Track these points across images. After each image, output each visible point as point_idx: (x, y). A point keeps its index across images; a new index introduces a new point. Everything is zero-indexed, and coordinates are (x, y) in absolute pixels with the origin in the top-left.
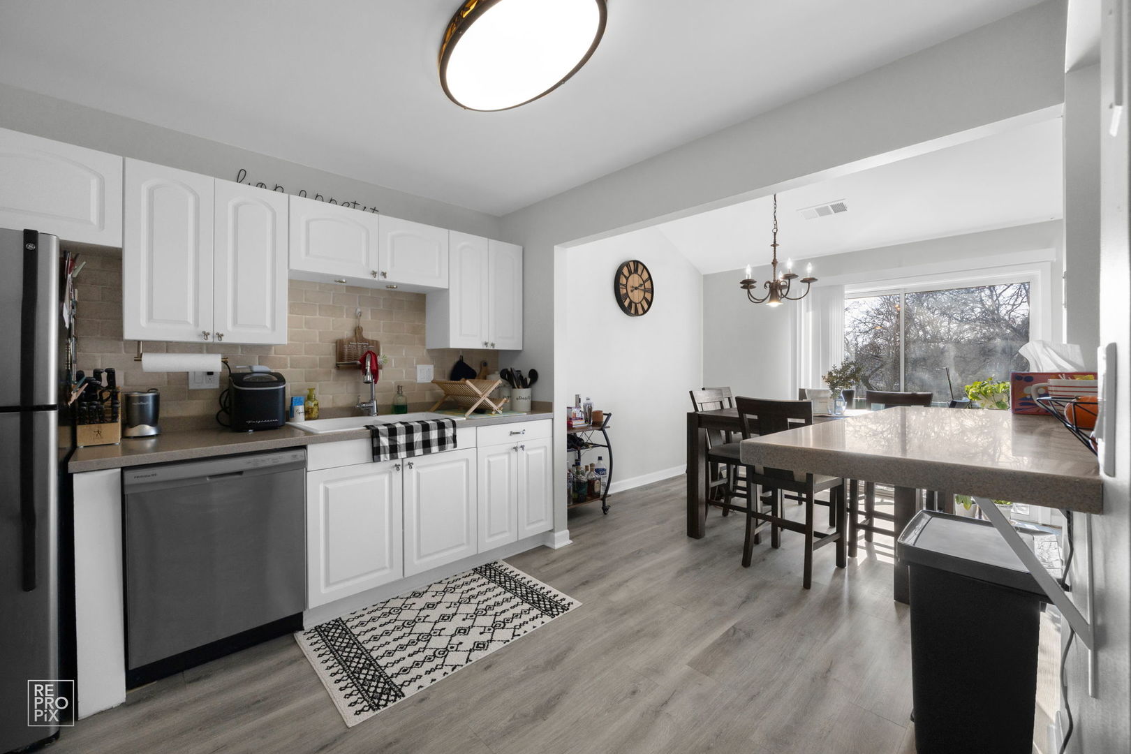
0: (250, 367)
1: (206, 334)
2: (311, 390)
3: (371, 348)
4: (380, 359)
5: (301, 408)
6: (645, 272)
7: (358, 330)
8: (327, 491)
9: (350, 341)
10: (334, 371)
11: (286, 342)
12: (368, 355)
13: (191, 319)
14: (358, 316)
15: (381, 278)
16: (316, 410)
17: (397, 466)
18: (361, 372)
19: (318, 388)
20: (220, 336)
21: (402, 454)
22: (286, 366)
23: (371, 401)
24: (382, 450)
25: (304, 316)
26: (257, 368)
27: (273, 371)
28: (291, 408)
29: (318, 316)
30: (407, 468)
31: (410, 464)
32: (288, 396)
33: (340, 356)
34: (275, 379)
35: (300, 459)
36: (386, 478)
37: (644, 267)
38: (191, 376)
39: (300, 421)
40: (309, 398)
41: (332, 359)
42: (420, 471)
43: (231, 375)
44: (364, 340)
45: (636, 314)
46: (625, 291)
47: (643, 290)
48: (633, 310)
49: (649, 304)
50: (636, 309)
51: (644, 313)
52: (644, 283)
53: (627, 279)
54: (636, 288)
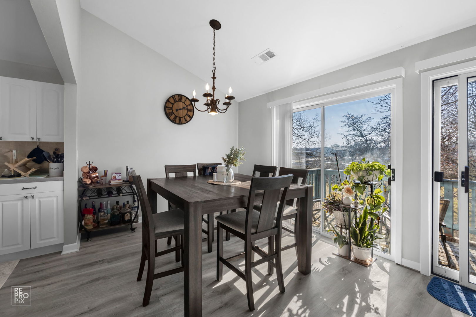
6: (187, 100)
37: (186, 98)
45: (180, 123)
46: (171, 111)
47: (186, 111)
48: (177, 121)
49: (191, 118)
50: (180, 120)
51: (186, 123)
52: (187, 106)
53: (173, 104)
54: (180, 109)
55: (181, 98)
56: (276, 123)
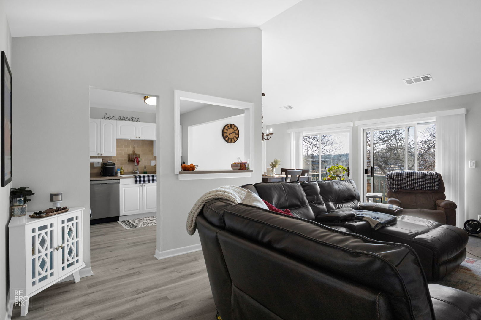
0: (108, 162)
1: (99, 154)
2: (122, 167)
3: (138, 156)
4: (139, 159)
5: (119, 172)
6: (235, 127)
7: (134, 152)
8: (124, 190)
9: (131, 155)
10: (128, 162)
11: (115, 155)
12: (136, 158)
13: (96, 151)
14: (134, 148)
15: (139, 139)
16: (123, 172)
17: (141, 185)
18: (134, 163)
19: (123, 167)
20: (102, 154)
21: (142, 183)
22: (116, 161)
23: (137, 170)
24: (137, 181)
25: (120, 148)
26: (109, 162)
27: (113, 162)
28: (117, 171)
29: (123, 148)
30: (143, 186)
31: (144, 185)
32: (116, 168)
33: (129, 158)
34: (113, 164)
35: (118, 182)
36: (138, 188)
37: (235, 126)
38: (95, 163)
39: (119, 174)
40: (121, 169)
41: (127, 159)
42: (147, 187)
43: (103, 163)
44: (135, 154)
45: (231, 142)
46: (226, 135)
47: (235, 134)
48: (230, 141)
49: (237, 139)
50: (231, 141)
51: (235, 142)
52: (235, 131)
53: (227, 130)
54: (231, 133)
55: (232, 126)
56: (293, 143)
